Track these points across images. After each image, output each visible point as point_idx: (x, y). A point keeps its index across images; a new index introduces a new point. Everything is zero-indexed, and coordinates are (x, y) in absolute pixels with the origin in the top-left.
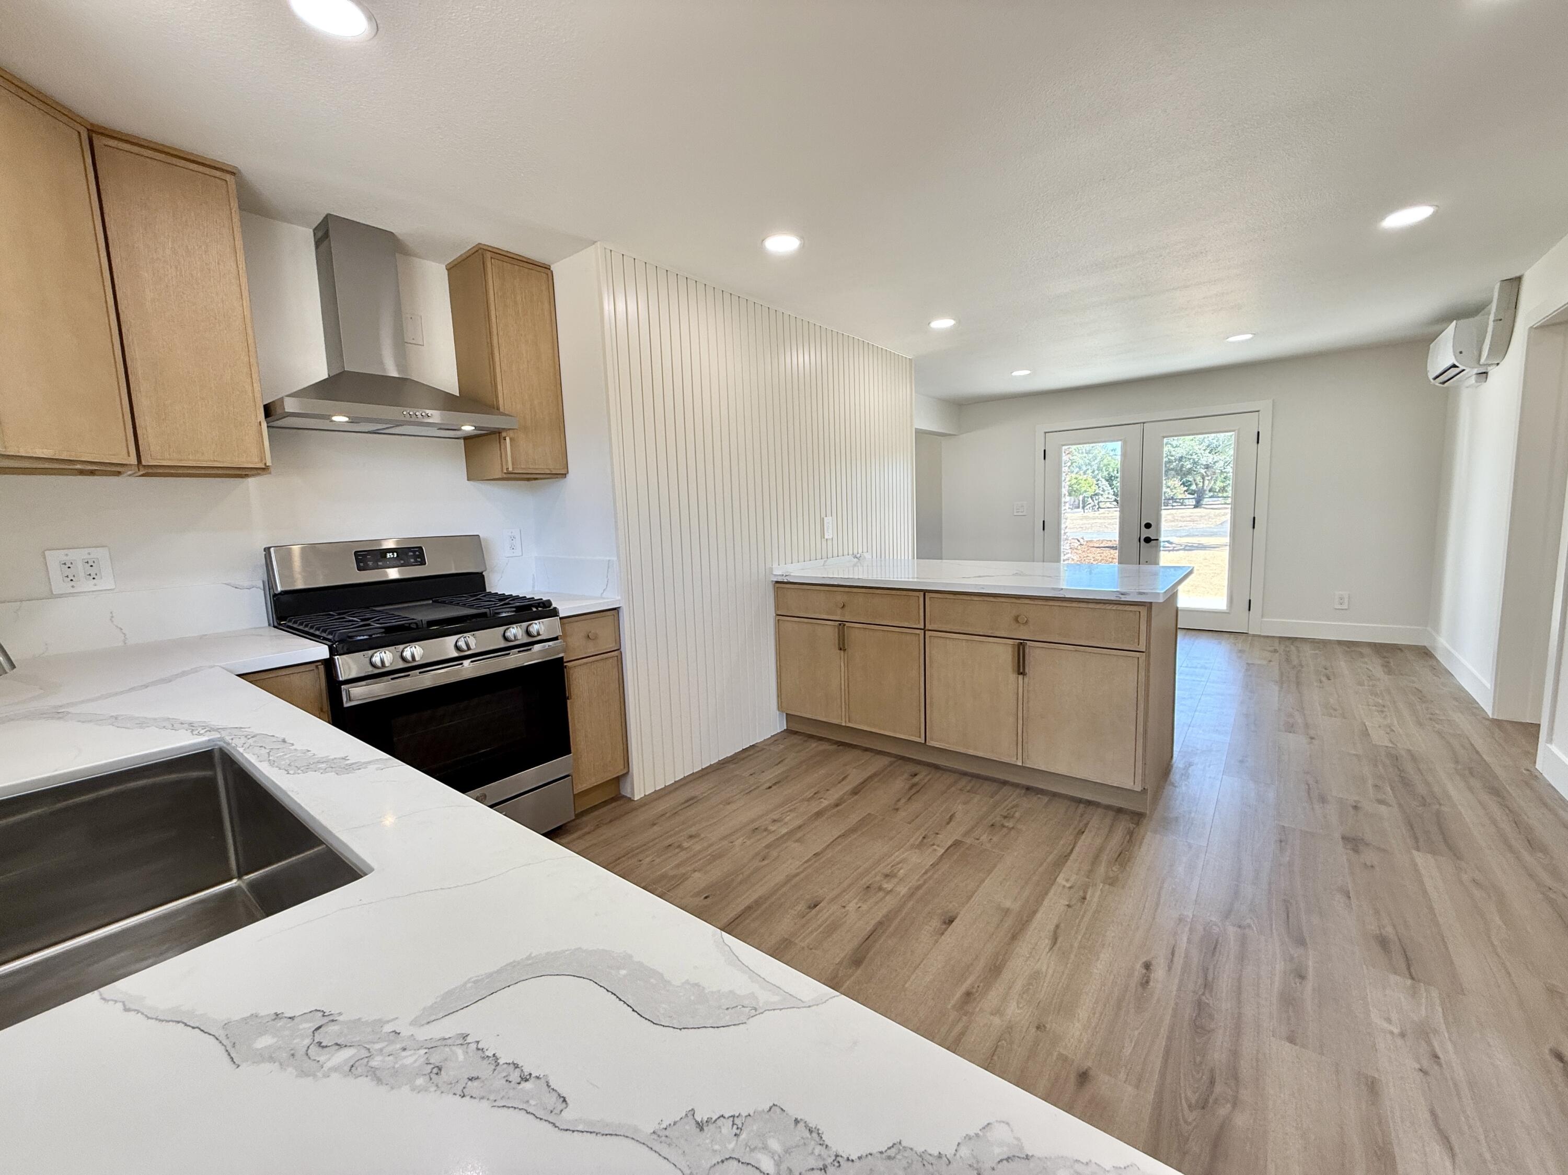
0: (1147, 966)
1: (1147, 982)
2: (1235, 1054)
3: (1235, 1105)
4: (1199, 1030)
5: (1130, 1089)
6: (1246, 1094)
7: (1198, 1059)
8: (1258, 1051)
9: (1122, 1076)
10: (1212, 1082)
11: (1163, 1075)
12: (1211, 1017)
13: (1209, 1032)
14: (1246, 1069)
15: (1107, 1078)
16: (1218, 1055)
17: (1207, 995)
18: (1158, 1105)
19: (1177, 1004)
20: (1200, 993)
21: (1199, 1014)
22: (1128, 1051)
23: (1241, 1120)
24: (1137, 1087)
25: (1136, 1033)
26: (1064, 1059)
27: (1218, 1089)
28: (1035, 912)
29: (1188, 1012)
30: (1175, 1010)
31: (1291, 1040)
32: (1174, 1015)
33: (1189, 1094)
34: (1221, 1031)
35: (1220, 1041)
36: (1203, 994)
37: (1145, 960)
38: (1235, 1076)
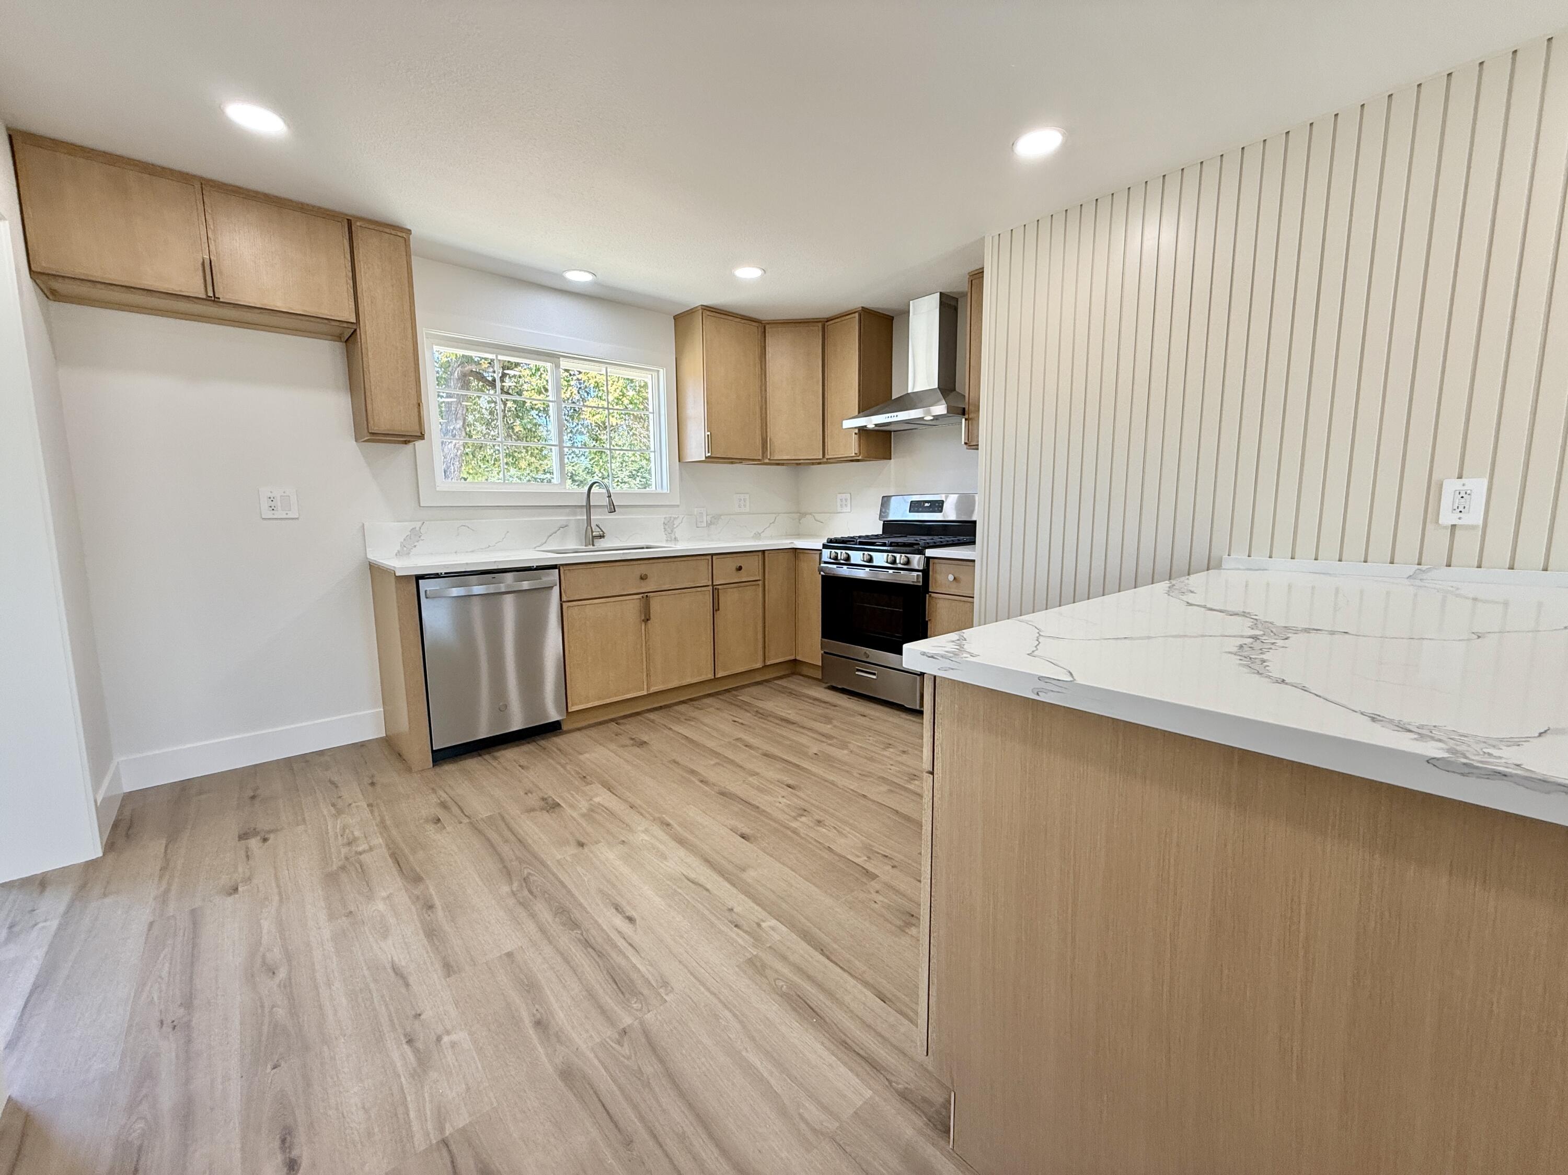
0: (631, 920)
1: (617, 909)
2: (533, 916)
3: (512, 891)
4: (561, 910)
5: (559, 857)
6: (511, 902)
7: (547, 896)
8: (523, 929)
9: (568, 858)
10: (531, 892)
11: (554, 874)
12: (564, 925)
13: (556, 914)
14: (522, 914)
15: (572, 852)
16: (540, 907)
17: (579, 936)
18: (543, 863)
19: (587, 913)
20: (584, 933)
21: (571, 919)
22: (579, 869)
23: (505, 889)
24: (558, 861)
25: (586, 880)
26: (597, 842)
27: (526, 892)
28: (734, 885)
29: (577, 914)
30: (585, 909)
31: (510, 955)
32: (581, 905)
33: (535, 878)
34: (550, 920)
35: (546, 915)
36: (582, 934)
37: (637, 921)
38: (523, 904)
